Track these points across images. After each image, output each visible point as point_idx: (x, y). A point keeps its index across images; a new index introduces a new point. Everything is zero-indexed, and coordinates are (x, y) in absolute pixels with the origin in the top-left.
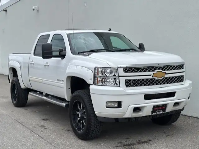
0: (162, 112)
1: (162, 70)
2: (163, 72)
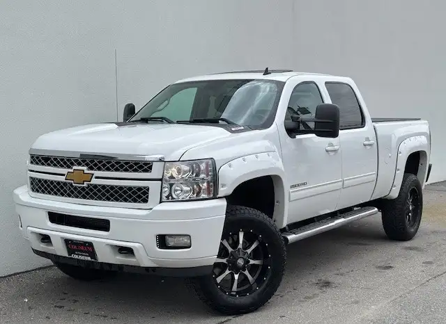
0: (89, 259)
1: (85, 168)
2: (86, 171)
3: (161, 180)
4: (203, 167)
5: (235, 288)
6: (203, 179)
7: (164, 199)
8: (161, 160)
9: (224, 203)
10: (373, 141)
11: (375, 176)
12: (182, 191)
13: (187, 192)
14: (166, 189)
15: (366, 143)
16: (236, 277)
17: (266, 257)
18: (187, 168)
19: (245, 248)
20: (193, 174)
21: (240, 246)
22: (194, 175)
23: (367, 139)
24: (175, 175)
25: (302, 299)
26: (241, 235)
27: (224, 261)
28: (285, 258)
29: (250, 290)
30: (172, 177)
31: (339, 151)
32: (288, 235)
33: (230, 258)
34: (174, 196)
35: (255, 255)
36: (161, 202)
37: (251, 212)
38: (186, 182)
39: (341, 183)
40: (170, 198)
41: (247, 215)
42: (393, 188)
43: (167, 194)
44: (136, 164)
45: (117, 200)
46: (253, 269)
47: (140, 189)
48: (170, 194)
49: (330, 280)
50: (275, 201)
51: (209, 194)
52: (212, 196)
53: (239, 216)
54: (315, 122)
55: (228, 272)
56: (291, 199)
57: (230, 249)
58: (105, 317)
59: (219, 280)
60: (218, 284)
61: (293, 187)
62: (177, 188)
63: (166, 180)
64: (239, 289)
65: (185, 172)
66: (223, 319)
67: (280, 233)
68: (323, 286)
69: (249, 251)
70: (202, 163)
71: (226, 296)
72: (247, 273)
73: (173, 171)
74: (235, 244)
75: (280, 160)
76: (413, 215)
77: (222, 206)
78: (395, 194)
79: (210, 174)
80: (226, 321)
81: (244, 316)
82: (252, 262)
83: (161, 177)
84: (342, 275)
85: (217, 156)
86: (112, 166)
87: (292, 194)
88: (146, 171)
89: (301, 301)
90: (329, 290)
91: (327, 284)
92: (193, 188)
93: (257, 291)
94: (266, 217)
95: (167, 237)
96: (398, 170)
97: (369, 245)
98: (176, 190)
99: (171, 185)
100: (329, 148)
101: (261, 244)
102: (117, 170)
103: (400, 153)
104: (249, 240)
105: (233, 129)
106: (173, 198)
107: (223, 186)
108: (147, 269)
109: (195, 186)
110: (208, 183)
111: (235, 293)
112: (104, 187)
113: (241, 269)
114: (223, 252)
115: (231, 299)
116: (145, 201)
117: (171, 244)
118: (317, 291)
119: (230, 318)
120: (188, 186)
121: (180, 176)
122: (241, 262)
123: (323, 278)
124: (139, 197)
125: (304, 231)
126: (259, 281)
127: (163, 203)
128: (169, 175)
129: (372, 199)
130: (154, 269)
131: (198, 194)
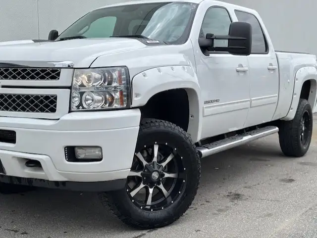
3: (70, 88)
4: (115, 75)
5: (149, 202)
6: (115, 87)
7: (74, 108)
8: (69, 67)
9: (138, 114)
10: (275, 67)
11: (277, 98)
12: (93, 100)
13: (99, 101)
14: (77, 99)
15: (271, 67)
16: (151, 190)
17: (180, 170)
18: (97, 76)
19: (160, 161)
20: (104, 82)
21: (155, 159)
22: (106, 83)
23: (271, 64)
24: (85, 84)
25: (216, 212)
26: (156, 148)
27: (139, 174)
28: (200, 172)
29: (164, 204)
30: (82, 85)
31: (248, 72)
32: (202, 149)
33: (144, 171)
34: (85, 106)
35: (170, 168)
36: (70, 111)
37: (166, 125)
38: (97, 91)
39: (249, 102)
40: (81, 108)
41: (162, 128)
42: (291, 111)
43: (77, 104)
44: (43, 71)
45: (23, 109)
46: (168, 183)
47: (47, 97)
48: (81, 104)
49: (239, 192)
50: (190, 116)
51: (122, 104)
52: (125, 106)
53: (154, 128)
54: (229, 39)
55: (142, 186)
56: (205, 115)
57: (145, 163)
58: (16, 231)
59: (133, 194)
60: (131, 198)
61: (206, 102)
62: (87, 97)
63: (76, 89)
64: (154, 203)
65: (96, 80)
66: (137, 233)
67: (195, 146)
68: (235, 199)
69: (164, 164)
70: (114, 71)
71: (140, 210)
72: (161, 187)
73: (83, 79)
74: (150, 158)
75: (195, 75)
76: (304, 135)
77: (135, 117)
78: (292, 116)
79: (123, 82)
80: (140, 236)
81: (159, 230)
82: (167, 175)
83: (70, 85)
84: (249, 187)
85: (131, 64)
86: (19, 74)
87: (205, 110)
88: (53, 78)
89: (215, 214)
90: (240, 202)
91: (237, 196)
92: (106, 98)
93: (172, 205)
94: (181, 130)
95: (77, 149)
96: (295, 94)
97: (269, 161)
98: (87, 100)
99: (82, 94)
100: (238, 69)
101: (176, 157)
102: (23, 78)
103: (297, 80)
104: (164, 153)
105: (148, 42)
106: (83, 108)
107: (137, 95)
108: (57, 183)
109: (107, 96)
110: (121, 93)
111: (149, 207)
112: (10, 96)
113: (155, 183)
114: (137, 165)
115: (145, 213)
116: (53, 110)
117: (82, 156)
118: (230, 204)
119: (144, 232)
120: (99, 95)
121: (90, 84)
122: (155, 175)
123: (233, 191)
124: (47, 106)
125: (216, 145)
126: (174, 195)
127: (72, 113)
128: (79, 83)
129: (273, 120)
130: (64, 183)
131: (111, 104)
